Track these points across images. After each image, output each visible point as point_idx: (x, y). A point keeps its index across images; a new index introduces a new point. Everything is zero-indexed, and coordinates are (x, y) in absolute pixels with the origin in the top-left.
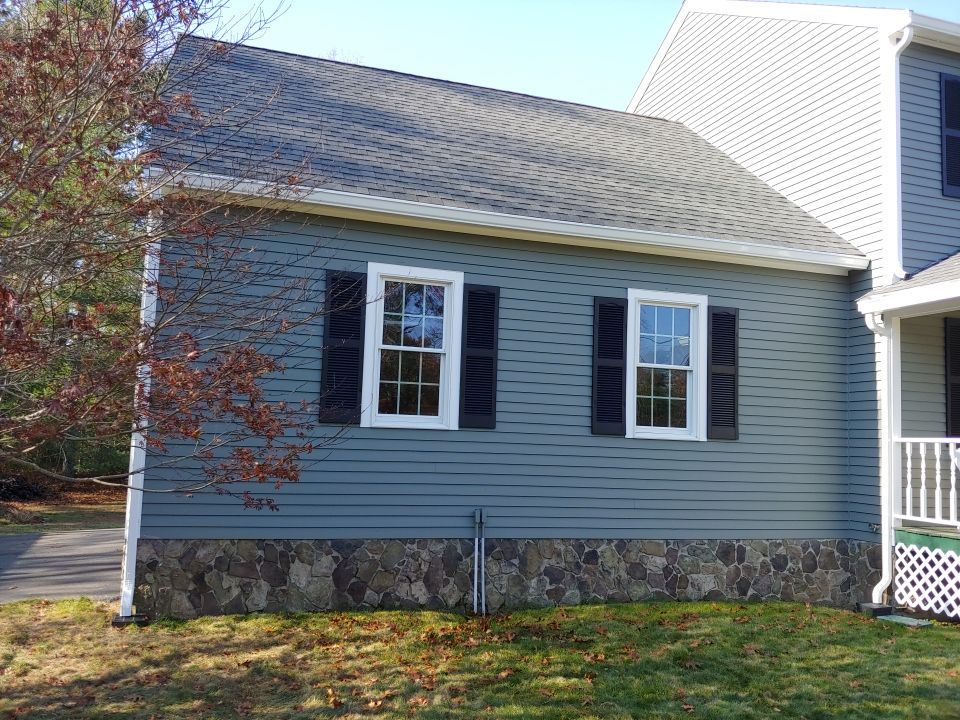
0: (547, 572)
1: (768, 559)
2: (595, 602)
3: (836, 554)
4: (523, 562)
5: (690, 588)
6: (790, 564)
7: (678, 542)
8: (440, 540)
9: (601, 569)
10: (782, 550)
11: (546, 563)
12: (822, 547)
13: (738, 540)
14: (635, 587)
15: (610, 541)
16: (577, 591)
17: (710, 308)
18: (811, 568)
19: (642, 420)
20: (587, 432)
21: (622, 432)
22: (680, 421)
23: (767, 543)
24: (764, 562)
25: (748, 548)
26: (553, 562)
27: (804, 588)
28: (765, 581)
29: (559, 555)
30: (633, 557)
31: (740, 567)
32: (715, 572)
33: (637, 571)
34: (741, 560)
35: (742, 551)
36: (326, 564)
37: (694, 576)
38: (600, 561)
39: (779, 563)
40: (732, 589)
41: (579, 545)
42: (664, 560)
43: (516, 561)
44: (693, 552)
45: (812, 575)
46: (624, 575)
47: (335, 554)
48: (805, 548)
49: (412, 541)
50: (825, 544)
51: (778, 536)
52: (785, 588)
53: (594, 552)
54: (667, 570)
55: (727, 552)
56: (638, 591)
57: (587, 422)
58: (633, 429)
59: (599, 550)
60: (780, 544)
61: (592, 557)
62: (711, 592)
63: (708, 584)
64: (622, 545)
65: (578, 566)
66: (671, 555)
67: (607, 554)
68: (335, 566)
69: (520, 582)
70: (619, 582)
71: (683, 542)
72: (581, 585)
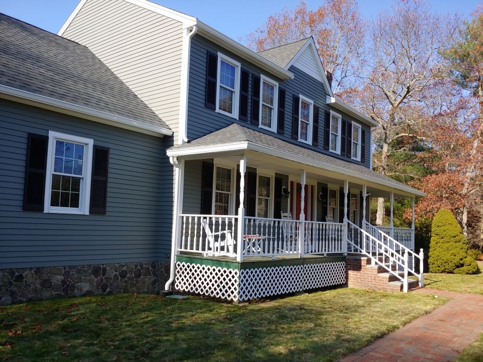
1: (118, 273)
2: (21, 302)
3: (151, 268)
5: (76, 290)
6: (128, 275)
7: (71, 267)
9: (25, 284)
10: (125, 268)
12: (144, 266)
13: (103, 265)
14: (45, 293)
15: (31, 269)
16: (9, 298)
17: (94, 146)
18: (138, 275)
19: (54, 203)
20: (20, 209)
21: (41, 209)
22: (75, 204)
23: (118, 265)
24: (115, 274)
25: (108, 268)
27: (135, 285)
28: (115, 284)
30: (45, 276)
31: (103, 278)
32: (90, 281)
33: (47, 284)
34: (104, 274)
35: (105, 270)
37: (79, 284)
38: (24, 280)
39: (123, 275)
40: (98, 289)
41: (12, 272)
42: (62, 277)
44: (79, 272)
45: (139, 279)
46: (38, 286)
48: (136, 266)
50: (145, 264)
51: (123, 262)
52: (125, 286)
53: (21, 275)
54: (63, 282)
55: (97, 271)
56: (47, 294)
57: (21, 204)
58: (48, 208)
59: (24, 274)
60: (124, 265)
61: (20, 278)
62: (87, 291)
63: (86, 287)
64: (38, 271)
65: (11, 283)
66: (67, 274)
67: (29, 276)
70: (35, 290)
71: (73, 267)
72: (12, 294)
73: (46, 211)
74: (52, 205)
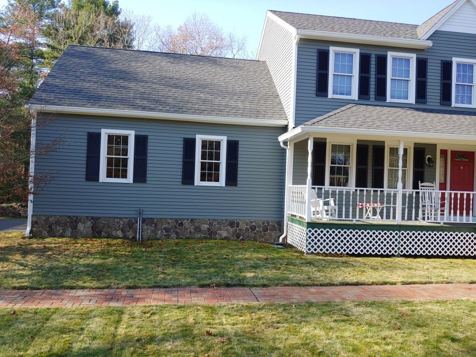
0: (164, 229)
2: (181, 238)
3: (276, 226)
4: (156, 226)
5: (217, 235)
6: (257, 229)
7: (213, 220)
8: (127, 218)
9: (184, 228)
10: (254, 224)
11: (164, 226)
12: (270, 223)
13: (237, 220)
14: (197, 234)
15: (188, 219)
16: (175, 235)
17: (228, 140)
18: (266, 230)
19: (203, 179)
20: (180, 183)
21: (193, 183)
22: (217, 180)
23: (248, 221)
24: (247, 228)
25: (240, 223)
26: (167, 226)
27: (263, 237)
28: (247, 234)
29: (169, 223)
30: (196, 225)
31: (237, 229)
32: (227, 230)
33: (198, 229)
34: (238, 226)
35: (238, 223)
36: (89, 224)
37: (219, 231)
38: (184, 226)
39: (253, 228)
40: (233, 236)
41: (177, 221)
42: (208, 226)
43: (153, 225)
44: (219, 223)
45: (266, 233)
46: (193, 230)
47: (92, 221)
48: (263, 223)
49: (117, 218)
51: (253, 219)
52: (255, 237)
53: (182, 223)
54: (209, 229)
55: (232, 224)
56: (198, 236)
57: (181, 180)
59: (184, 222)
60: (253, 222)
61: (181, 224)
62: (225, 237)
63: (224, 234)
64: (192, 221)
65: (176, 227)
66: (211, 224)
67: (186, 224)
68: (92, 225)
69: (154, 231)
70: (191, 232)
71: (215, 220)
72: (177, 233)
73: (196, 184)
74: (202, 180)
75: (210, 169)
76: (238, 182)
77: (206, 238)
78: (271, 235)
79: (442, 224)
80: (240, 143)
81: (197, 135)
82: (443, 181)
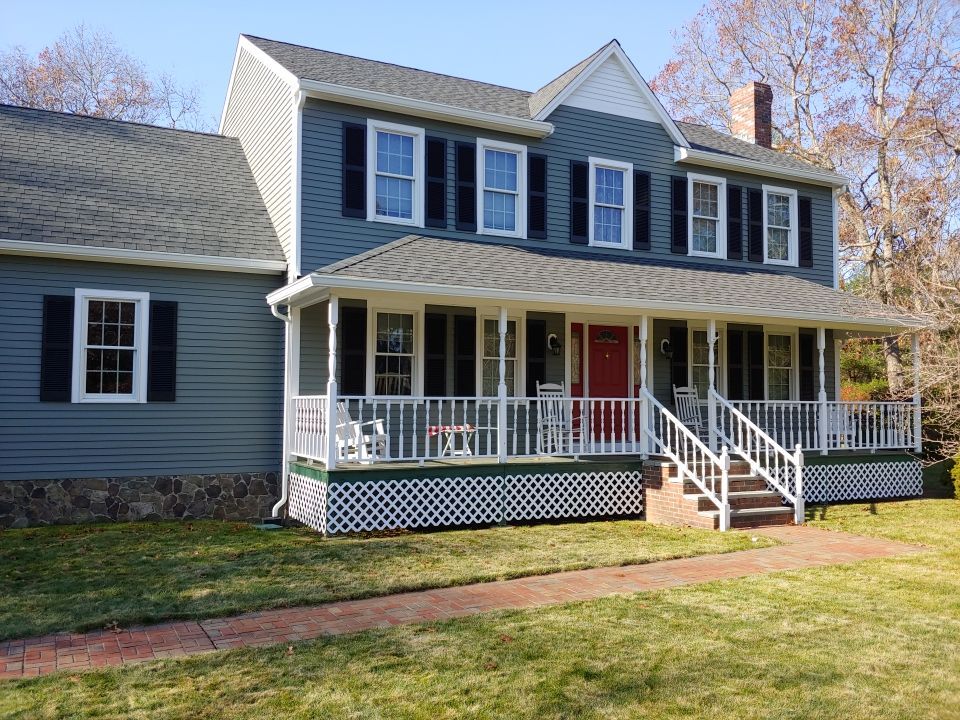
1: (203, 489)
3: (266, 483)
5: (129, 513)
6: (223, 492)
7: (119, 479)
9: (47, 501)
10: (215, 482)
12: (253, 479)
13: (175, 476)
14: (80, 514)
15: (56, 481)
16: (25, 518)
17: (152, 302)
18: (242, 493)
19: (92, 386)
20: (37, 399)
21: (68, 399)
22: (127, 388)
23: (203, 477)
24: (198, 491)
25: (184, 482)
27: (236, 509)
28: (199, 505)
29: (9, 492)
30: (77, 491)
31: (177, 496)
32: (154, 500)
33: (82, 502)
34: (178, 490)
35: (178, 485)
37: (134, 504)
38: (47, 496)
39: (213, 492)
40: (168, 513)
41: (28, 485)
42: (107, 493)
44: (133, 486)
45: (244, 500)
46: (69, 505)
48: (237, 479)
50: (255, 476)
51: (212, 473)
52: (217, 510)
53: (43, 489)
54: (109, 501)
55: (164, 485)
56: (82, 516)
57: (36, 392)
59: (46, 488)
60: (214, 478)
61: (40, 493)
62: (148, 515)
63: (146, 509)
64: (67, 483)
65: (26, 500)
66: (113, 489)
67: (53, 490)
71: (123, 479)
72: (29, 514)
73: (75, 399)
74: (89, 390)
75: (110, 364)
76: (178, 393)
77: (102, 520)
78: (253, 504)
79: (576, 459)
80: (180, 306)
81: (77, 290)
82: (577, 381)
